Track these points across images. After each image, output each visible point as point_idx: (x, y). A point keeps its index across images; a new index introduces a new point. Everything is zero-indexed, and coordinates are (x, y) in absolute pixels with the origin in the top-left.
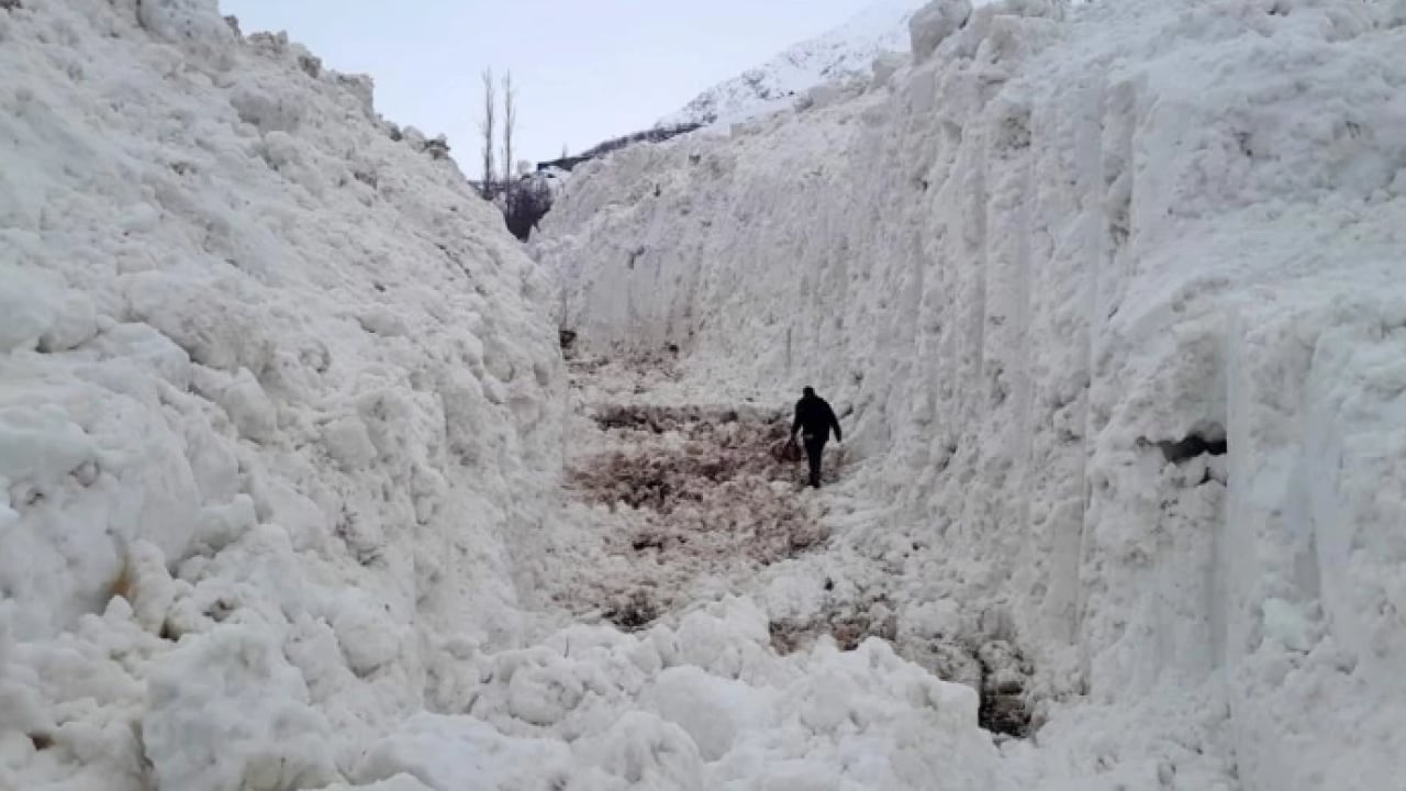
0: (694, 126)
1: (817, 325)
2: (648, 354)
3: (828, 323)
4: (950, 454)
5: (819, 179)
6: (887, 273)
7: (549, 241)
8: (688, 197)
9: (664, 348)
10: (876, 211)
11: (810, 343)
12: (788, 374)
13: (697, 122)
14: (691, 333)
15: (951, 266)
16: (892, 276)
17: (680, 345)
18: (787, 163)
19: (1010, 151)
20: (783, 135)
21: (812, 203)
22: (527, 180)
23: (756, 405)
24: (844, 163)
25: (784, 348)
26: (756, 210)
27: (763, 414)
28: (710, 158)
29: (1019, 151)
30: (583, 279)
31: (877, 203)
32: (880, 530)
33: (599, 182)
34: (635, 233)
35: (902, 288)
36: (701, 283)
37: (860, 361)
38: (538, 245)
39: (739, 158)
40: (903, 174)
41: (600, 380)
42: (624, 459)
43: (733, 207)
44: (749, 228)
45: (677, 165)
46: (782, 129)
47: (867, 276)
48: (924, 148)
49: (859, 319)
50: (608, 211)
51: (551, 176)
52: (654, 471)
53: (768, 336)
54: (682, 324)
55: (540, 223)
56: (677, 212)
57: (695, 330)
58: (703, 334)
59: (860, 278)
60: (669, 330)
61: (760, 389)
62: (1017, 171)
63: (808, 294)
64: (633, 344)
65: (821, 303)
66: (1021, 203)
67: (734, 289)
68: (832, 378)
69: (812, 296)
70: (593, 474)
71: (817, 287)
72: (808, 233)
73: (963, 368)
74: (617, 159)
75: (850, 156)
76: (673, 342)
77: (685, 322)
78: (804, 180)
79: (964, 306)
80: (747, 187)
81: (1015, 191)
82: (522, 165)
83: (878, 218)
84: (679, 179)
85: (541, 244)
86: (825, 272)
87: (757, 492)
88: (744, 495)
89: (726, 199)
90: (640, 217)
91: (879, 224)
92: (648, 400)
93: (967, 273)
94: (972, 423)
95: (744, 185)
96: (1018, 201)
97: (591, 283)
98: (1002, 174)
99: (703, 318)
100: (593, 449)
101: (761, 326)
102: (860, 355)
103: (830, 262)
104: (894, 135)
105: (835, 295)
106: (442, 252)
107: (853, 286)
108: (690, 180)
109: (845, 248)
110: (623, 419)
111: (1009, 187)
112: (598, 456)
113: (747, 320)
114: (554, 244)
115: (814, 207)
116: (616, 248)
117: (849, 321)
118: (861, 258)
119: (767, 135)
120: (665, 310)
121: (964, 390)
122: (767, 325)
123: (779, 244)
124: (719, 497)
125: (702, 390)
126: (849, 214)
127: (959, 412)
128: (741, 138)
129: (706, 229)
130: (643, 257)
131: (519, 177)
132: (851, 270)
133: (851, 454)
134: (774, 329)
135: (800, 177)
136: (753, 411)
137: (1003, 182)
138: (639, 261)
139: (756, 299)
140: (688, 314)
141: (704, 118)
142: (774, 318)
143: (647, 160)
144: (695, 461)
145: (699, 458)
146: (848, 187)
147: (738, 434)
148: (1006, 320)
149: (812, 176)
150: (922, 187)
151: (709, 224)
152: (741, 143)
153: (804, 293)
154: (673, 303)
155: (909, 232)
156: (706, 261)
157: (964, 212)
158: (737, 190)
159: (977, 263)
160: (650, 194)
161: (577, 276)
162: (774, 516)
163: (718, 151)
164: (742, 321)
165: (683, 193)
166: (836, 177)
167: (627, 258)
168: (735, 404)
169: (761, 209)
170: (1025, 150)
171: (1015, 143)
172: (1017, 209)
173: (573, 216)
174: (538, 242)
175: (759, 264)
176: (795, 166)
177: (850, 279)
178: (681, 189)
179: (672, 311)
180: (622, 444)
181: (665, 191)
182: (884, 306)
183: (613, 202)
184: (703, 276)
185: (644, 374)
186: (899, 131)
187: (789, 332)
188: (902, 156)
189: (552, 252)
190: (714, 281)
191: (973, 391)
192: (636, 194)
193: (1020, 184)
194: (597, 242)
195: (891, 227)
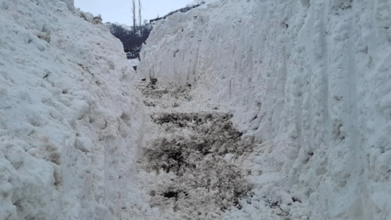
0: (198, 5)
1: (241, 80)
2: (181, 87)
3: (245, 79)
4: (310, 156)
5: (240, 24)
6: (270, 62)
7: (148, 48)
8: (193, 31)
9: (186, 85)
10: (265, 36)
11: (238, 87)
12: (230, 98)
13: (199, 4)
14: (195, 80)
15: (308, 66)
16: (272, 64)
17: (192, 84)
18: (228, 18)
19: (340, 11)
20: (226, 7)
21: (237, 33)
22: (147, 26)
23: (218, 111)
24: (251, 17)
25: (228, 87)
26: (217, 36)
27: (221, 115)
28: (200, 17)
29: (345, 10)
30: (159, 60)
31: (265, 33)
32: (275, 188)
33: (164, 27)
34: (175, 44)
35: (278, 69)
36: (198, 62)
37: (259, 97)
38: (145, 49)
39: (210, 17)
40: (277, 22)
41: (161, 102)
42: (166, 141)
43: (208, 35)
44: (214, 43)
45: (190, 20)
46: (225, 5)
47: (261, 62)
48: (286, 10)
49: (258, 79)
50: (167, 37)
51: (154, 24)
52: (178, 147)
53: (222, 83)
54: (192, 77)
55: (146, 41)
56: (189, 37)
57: (197, 79)
58: (199, 81)
59: (258, 62)
60: (188, 79)
61: (220, 103)
62: (346, 21)
63: (237, 68)
64: (176, 83)
65: (243, 72)
66: (348, 37)
67: (210, 65)
68: (248, 101)
69: (238, 69)
70: (153, 149)
71: (241, 65)
72: (236, 45)
73: (316, 118)
74: (170, 19)
75: (253, 15)
76: (189, 83)
77: (194, 76)
78: (235, 25)
79: (316, 87)
80: (213, 28)
81: (345, 31)
82: (145, 21)
83: (266, 39)
84: (190, 25)
85: (146, 49)
86: (244, 60)
87: (219, 163)
88: (214, 165)
89: (206, 32)
90: (177, 39)
91: (266, 42)
92: (178, 110)
93: (317, 70)
94: (322, 145)
95: (212, 27)
96: (347, 36)
97: (161, 62)
98: (337, 23)
99: (199, 75)
100: (154, 137)
101: (220, 79)
102: (259, 94)
103: (246, 56)
104: (272, 5)
105: (248, 68)
106: (80, 67)
107: (255, 66)
108: (193, 25)
109: (251, 50)
110: (169, 118)
111: (342, 29)
112: (156, 140)
113: (214, 77)
114: (150, 49)
115: (239, 35)
116: (169, 50)
117: (254, 80)
118: (259, 55)
119: (220, 8)
120: (186, 71)
121: (317, 128)
122: (222, 79)
123: (225, 49)
124: (203, 166)
125: (199, 105)
126: (253, 37)
127: (315, 138)
128: (211, 9)
129: (200, 42)
130: (178, 53)
131: (144, 25)
132: (254, 60)
133: (257, 138)
134: (225, 80)
135: (233, 23)
136: (217, 114)
137: (338, 27)
138: (177, 54)
139: (217, 69)
140: (194, 73)
141: (201, 3)
142: (225, 77)
143: (179, 19)
144: (194, 143)
145: (196, 141)
146: (252, 27)
147: (211, 127)
148: (343, 99)
149: (237, 23)
150: (285, 27)
151: (201, 41)
152: (211, 11)
153: (236, 67)
154: (189, 69)
155: (280, 46)
156: (200, 54)
157: (314, 41)
158: (209, 28)
159: (322, 66)
160: (180, 31)
161: (157, 60)
162: (227, 176)
163: (203, 14)
164: (213, 77)
165: (191, 30)
166: (247, 23)
167: (173, 53)
168: (210, 111)
169: (219, 36)
170: (348, 10)
171: (342, 7)
172: (346, 40)
173: (156, 39)
174: (145, 48)
175: (218, 56)
176: (231, 19)
177: (254, 63)
178: (190, 28)
179: (189, 72)
180: (166, 133)
181: (185, 29)
182: (269, 76)
183: (168, 34)
184: (199, 59)
185: (178, 98)
186: (274, 3)
187: (230, 82)
188: (276, 14)
189: (150, 51)
190: (203, 62)
191: (322, 130)
192: (175, 31)
193: (348, 28)
194: (163, 48)
195: (272, 44)
